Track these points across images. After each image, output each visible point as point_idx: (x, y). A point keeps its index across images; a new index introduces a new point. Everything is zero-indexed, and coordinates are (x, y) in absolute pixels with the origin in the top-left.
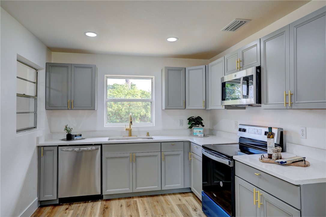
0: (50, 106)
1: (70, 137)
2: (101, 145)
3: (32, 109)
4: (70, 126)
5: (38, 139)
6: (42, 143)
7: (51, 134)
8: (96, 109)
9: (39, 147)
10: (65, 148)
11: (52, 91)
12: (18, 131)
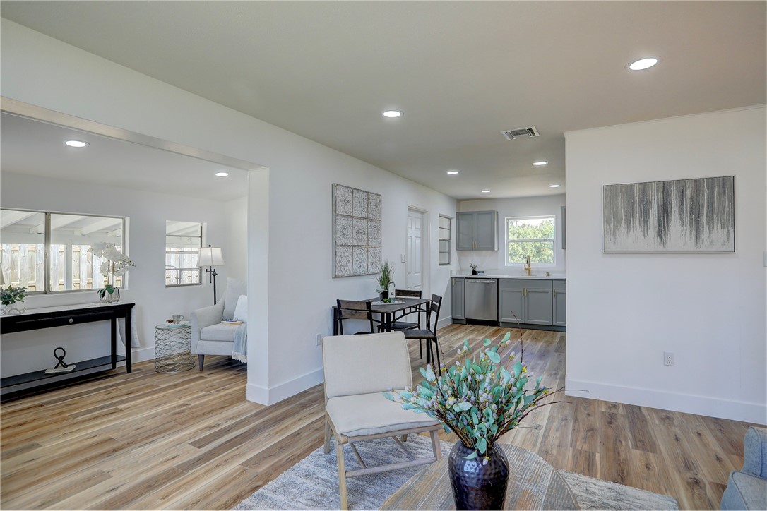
0: (460, 248)
1: (474, 273)
2: (498, 279)
3: (447, 250)
4: (475, 264)
5: (451, 272)
6: (454, 275)
7: (461, 270)
8: (496, 249)
9: (452, 278)
10: (470, 280)
11: (461, 235)
12: (440, 264)
